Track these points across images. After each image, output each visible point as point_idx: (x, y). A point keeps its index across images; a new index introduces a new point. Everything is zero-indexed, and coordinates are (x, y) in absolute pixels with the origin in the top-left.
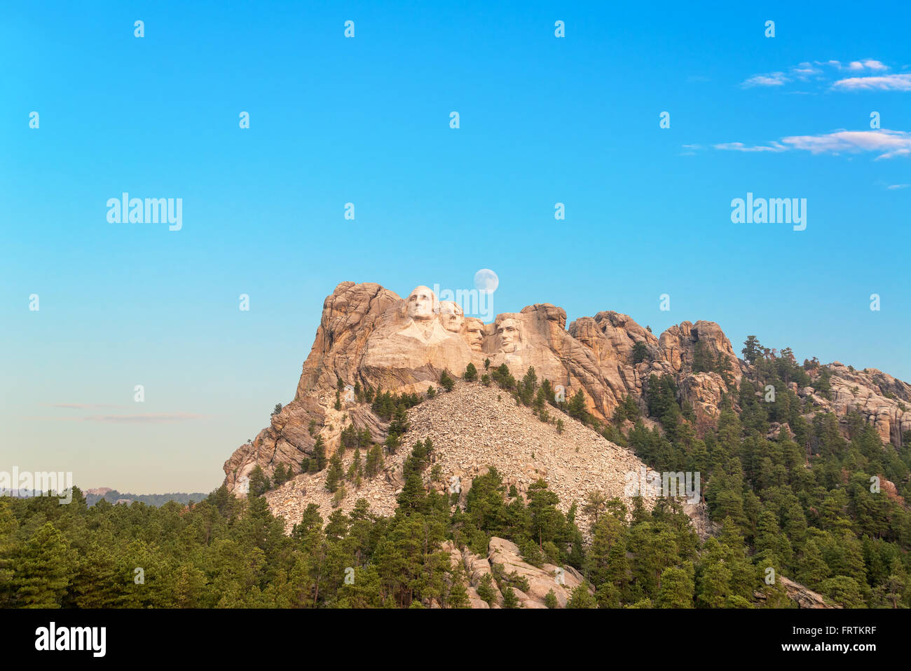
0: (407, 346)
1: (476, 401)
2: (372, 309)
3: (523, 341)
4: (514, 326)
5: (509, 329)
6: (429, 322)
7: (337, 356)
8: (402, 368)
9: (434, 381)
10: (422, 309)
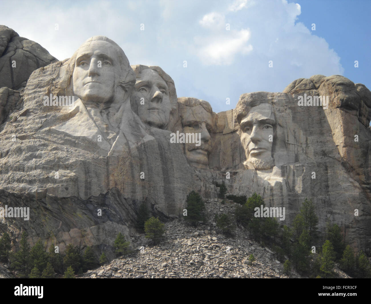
3: (290, 147)
5: (264, 124)
6: (112, 108)
8: (65, 197)
9: (125, 223)
10: (100, 83)
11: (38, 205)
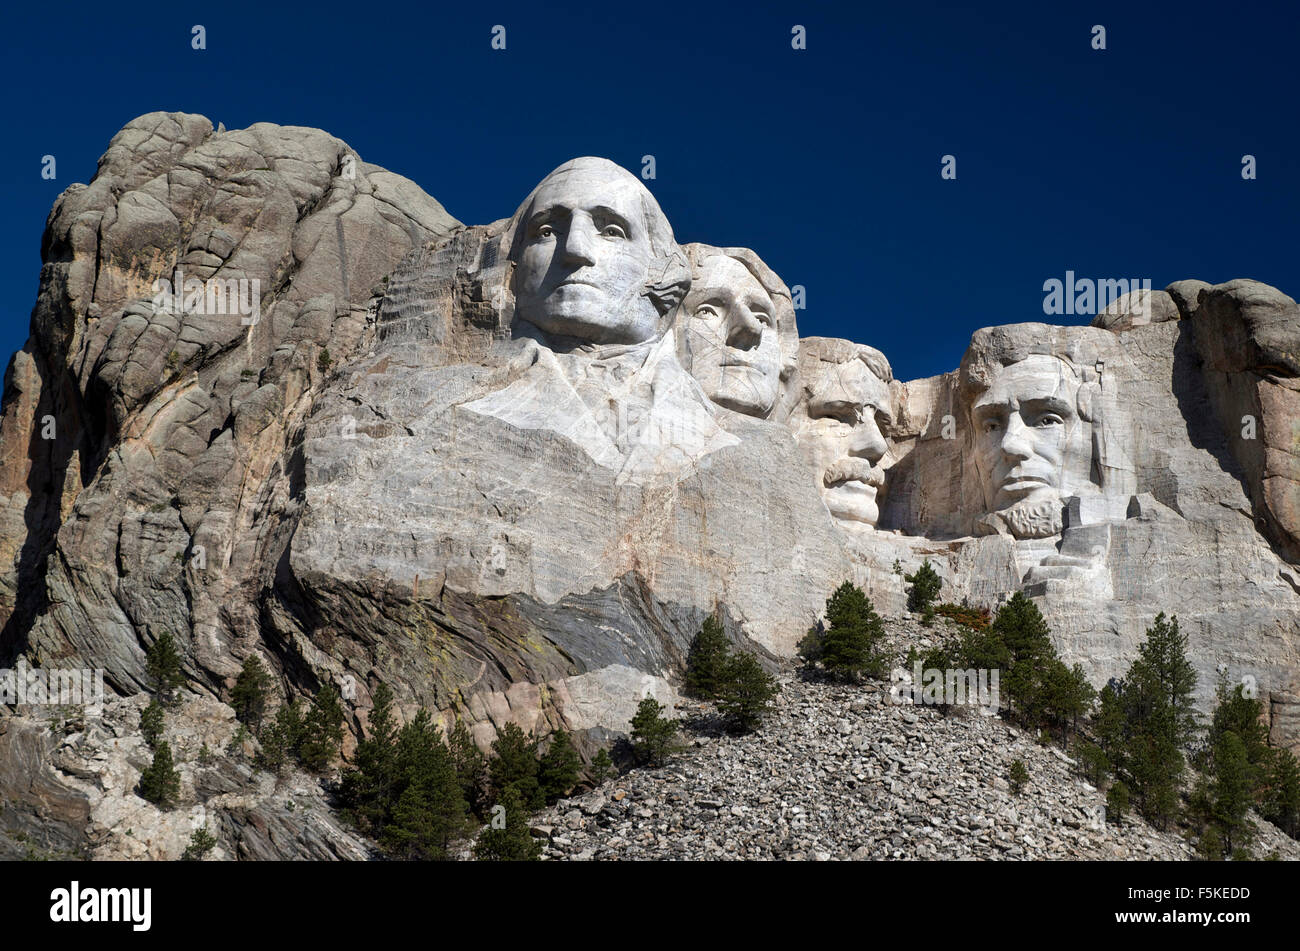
0: (516, 477)
1: (896, 786)
2: (306, 271)
3: (1111, 477)
4: (1067, 398)
5: (1040, 412)
6: (626, 356)
7: (134, 513)
8: (495, 594)
9: (659, 671)
10: (593, 285)
11: (419, 617)
